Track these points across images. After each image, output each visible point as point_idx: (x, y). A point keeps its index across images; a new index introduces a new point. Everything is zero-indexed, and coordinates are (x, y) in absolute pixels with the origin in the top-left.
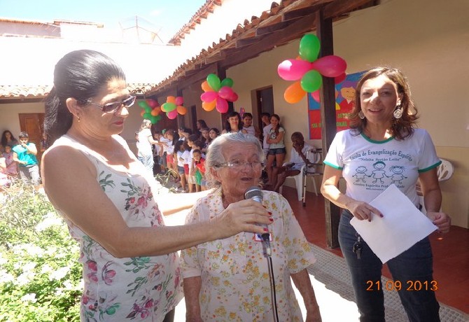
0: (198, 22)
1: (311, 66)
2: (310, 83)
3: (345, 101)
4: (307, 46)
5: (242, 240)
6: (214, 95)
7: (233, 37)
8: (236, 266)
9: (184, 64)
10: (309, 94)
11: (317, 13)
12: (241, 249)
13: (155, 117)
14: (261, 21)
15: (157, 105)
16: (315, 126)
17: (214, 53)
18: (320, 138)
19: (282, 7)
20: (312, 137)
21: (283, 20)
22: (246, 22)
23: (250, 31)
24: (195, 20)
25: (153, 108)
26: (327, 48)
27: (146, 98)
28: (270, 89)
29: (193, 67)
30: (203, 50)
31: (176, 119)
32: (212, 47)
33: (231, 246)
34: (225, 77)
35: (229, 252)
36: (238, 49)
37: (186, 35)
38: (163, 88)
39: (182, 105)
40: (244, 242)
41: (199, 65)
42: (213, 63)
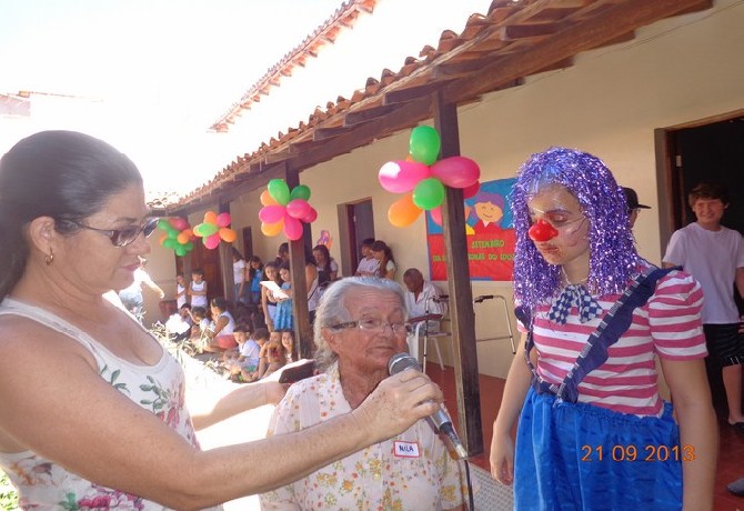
0: (256, 99)
1: (429, 171)
2: (427, 196)
3: (481, 222)
4: (420, 142)
5: (376, 455)
6: (279, 212)
7: (310, 126)
8: (365, 500)
9: (233, 163)
10: (427, 213)
11: (435, 94)
12: (374, 471)
13: (184, 245)
14: (353, 103)
15: (188, 226)
16: (437, 259)
17: (280, 149)
18: (445, 279)
19: (383, 85)
20: (434, 277)
21: (384, 103)
22: (330, 105)
23: (336, 118)
24: (252, 96)
25: (181, 231)
26: (450, 146)
27: (169, 215)
28: (368, 203)
29: (247, 168)
30: (263, 144)
31: (217, 248)
32: (278, 139)
33: (359, 466)
34: (298, 184)
35: (355, 476)
36: (316, 143)
37: (236, 119)
38: (198, 200)
39: (229, 227)
40: (380, 458)
41: (257, 166)
42: (279, 163)
